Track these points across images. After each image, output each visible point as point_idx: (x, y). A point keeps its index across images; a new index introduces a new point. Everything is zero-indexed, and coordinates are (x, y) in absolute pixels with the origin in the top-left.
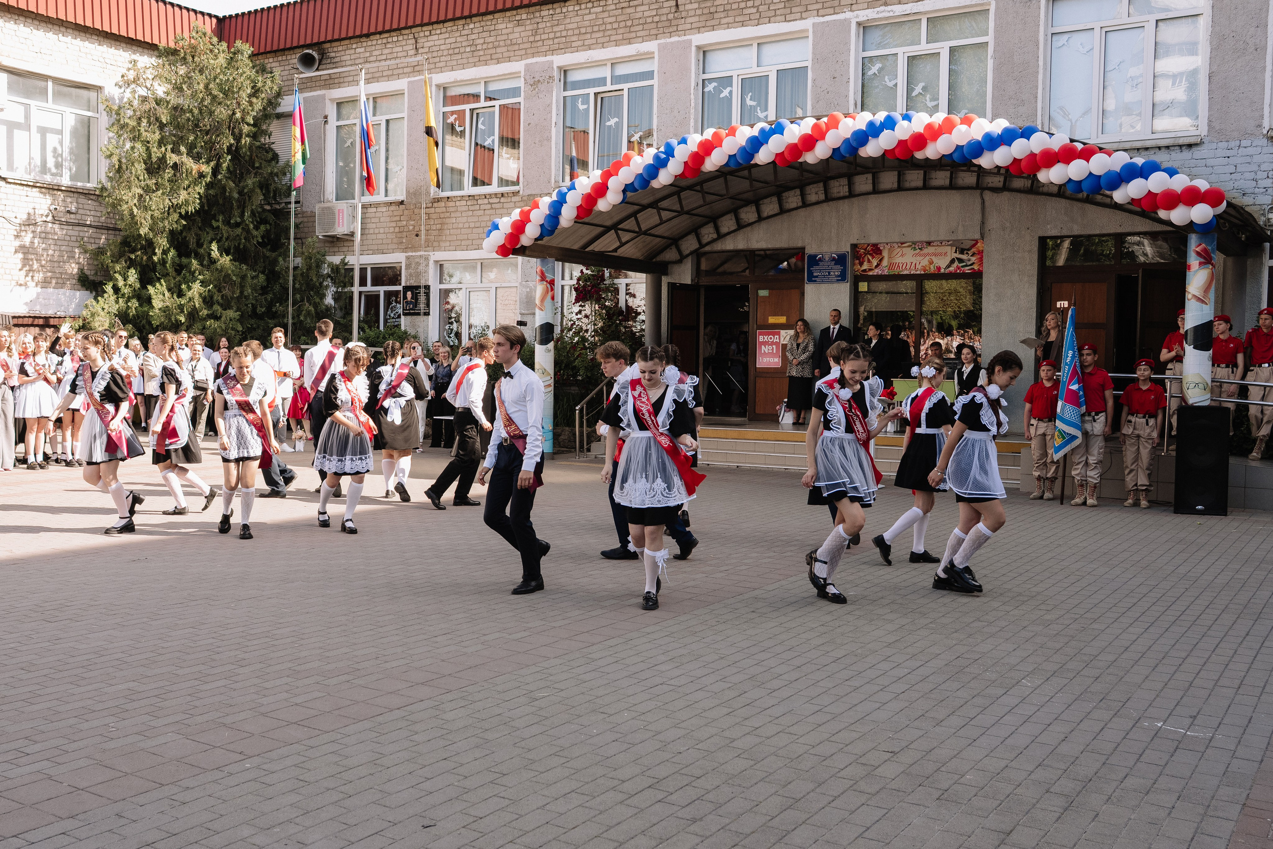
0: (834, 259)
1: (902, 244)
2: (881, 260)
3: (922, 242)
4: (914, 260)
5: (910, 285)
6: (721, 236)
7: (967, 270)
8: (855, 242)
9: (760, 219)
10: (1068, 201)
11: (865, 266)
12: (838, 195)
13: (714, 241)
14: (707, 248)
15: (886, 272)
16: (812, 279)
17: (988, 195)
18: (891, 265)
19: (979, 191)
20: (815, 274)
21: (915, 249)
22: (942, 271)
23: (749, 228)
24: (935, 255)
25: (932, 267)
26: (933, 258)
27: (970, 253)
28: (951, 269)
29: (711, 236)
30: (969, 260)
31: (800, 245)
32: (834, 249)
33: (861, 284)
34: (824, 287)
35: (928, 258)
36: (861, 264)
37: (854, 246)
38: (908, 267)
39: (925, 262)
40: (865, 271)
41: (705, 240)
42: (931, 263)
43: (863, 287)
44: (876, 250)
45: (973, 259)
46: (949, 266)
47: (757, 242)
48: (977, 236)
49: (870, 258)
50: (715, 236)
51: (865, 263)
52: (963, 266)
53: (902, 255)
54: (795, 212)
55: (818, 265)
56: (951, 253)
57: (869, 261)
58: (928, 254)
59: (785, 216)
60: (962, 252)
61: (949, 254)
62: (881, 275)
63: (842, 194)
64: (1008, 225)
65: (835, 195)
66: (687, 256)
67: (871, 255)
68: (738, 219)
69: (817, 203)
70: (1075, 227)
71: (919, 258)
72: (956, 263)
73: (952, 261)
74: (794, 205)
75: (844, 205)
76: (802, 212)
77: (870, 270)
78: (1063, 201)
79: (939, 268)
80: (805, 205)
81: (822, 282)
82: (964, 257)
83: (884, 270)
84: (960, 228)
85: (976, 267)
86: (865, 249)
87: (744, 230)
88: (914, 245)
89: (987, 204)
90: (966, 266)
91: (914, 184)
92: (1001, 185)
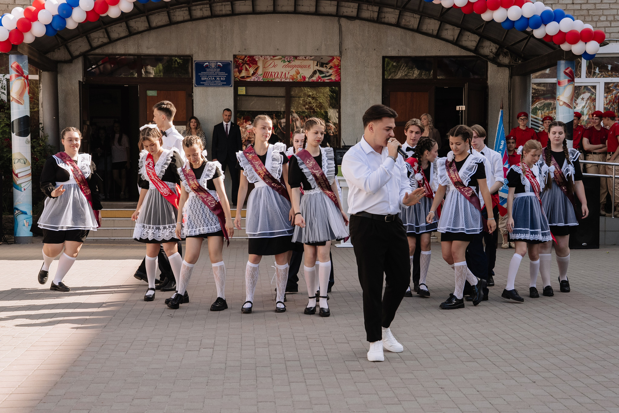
0: (219, 67)
1: (274, 56)
2: (257, 69)
3: (290, 56)
4: (285, 70)
5: (281, 91)
6: (111, 41)
7: (326, 80)
8: (237, 53)
9: (150, 28)
10: (402, 30)
11: (244, 74)
12: (221, 13)
13: (103, 45)
14: (98, 51)
15: (261, 79)
16: (200, 83)
17: (344, 21)
18: (265, 74)
19: (337, 18)
20: (202, 79)
21: (284, 61)
22: (307, 80)
23: (139, 36)
24: (301, 67)
25: (298, 76)
26: (300, 69)
27: (328, 66)
28: (314, 79)
29: (101, 40)
30: (328, 72)
31: (188, 53)
32: (219, 58)
33: (239, 88)
34: (211, 90)
35: (295, 69)
36: (240, 72)
37: (235, 56)
38: (279, 76)
39: (293, 72)
40: (243, 77)
41: (96, 43)
42: (298, 73)
43: (242, 91)
44: (252, 61)
45: (331, 71)
46: (312, 76)
47: (148, 48)
48: (337, 53)
49: (248, 67)
50: (106, 40)
51: (244, 71)
52: (323, 77)
53: (274, 66)
54: (182, 25)
55: (205, 71)
56: (314, 67)
57: (247, 70)
58: (295, 66)
59: (173, 27)
60: (322, 65)
61: (312, 66)
62: (257, 82)
63: (224, 12)
64: (360, 46)
65: (218, 13)
66: (78, 57)
67: (248, 64)
68: (128, 27)
69: (203, 18)
70: (408, 50)
71: (288, 69)
72: (318, 74)
73: (315, 73)
74: (180, 18)
75: (227, 22)
76: (189, 25)
77: (248, 77)
78: (399, 29)
79: (304, 78)
80: (192, 19)
81: (210, 86)
82: (324, 69)
83: (259, 77)
84: (323, 47)
85: (333, 78)
86: (243, 60)
87: (135, 36)
88: (284, 58)
89: (343, 29)
90: (326, 76)
91: (285, 9)
92: (354, 14)
